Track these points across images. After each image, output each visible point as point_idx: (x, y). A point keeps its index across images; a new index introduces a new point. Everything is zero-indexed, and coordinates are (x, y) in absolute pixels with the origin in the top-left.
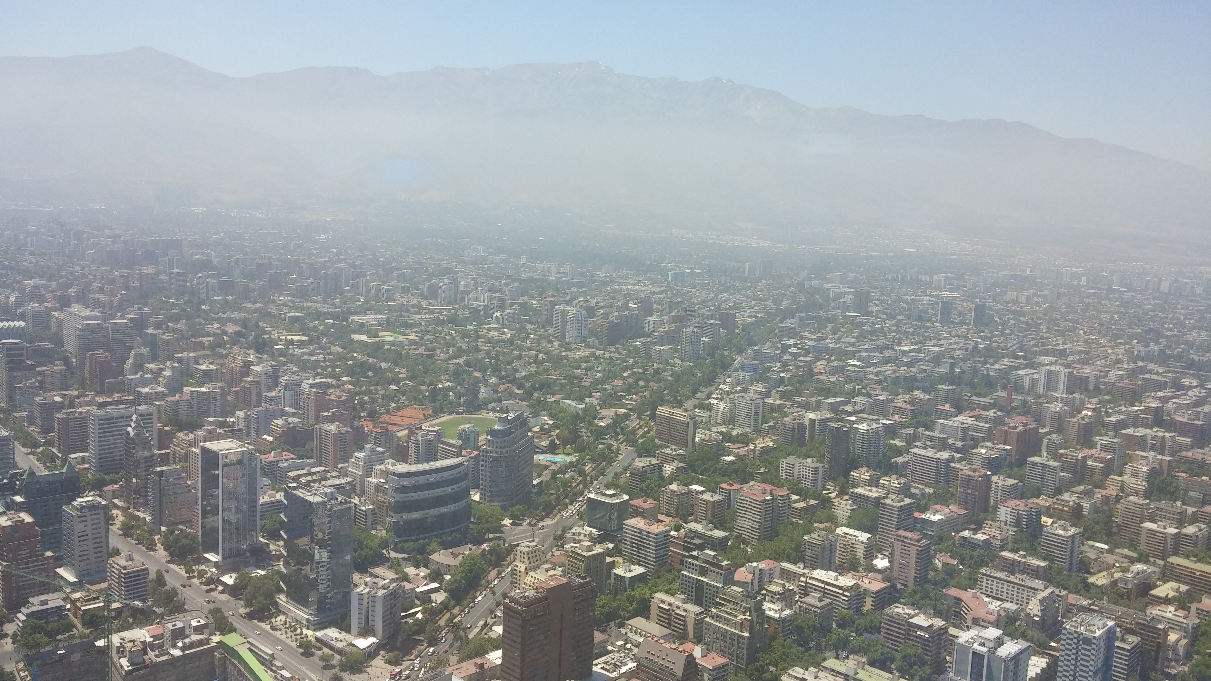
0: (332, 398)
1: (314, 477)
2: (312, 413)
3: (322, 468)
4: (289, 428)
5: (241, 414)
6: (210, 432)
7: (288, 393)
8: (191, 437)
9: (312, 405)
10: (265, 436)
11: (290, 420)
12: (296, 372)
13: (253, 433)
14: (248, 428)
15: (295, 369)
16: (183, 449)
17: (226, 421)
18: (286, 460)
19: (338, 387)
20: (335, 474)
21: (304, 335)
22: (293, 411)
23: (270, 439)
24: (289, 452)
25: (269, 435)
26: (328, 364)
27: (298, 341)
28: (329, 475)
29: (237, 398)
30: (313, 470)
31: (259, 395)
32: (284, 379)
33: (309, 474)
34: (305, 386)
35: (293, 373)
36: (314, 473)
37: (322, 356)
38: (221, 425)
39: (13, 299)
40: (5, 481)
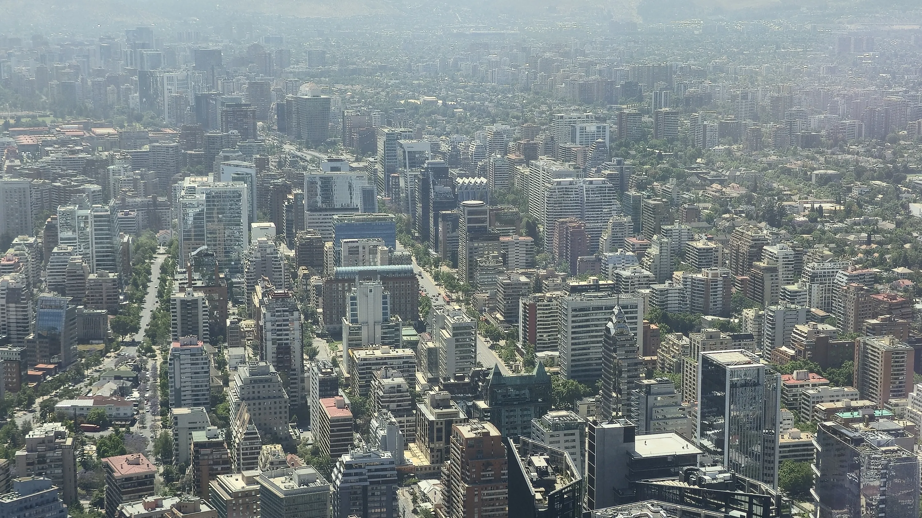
0: (880, 298)
1: (855, 414)
2: (852, 319)
3: (867, 403)
4: (819, 339)
5: (749, 313)
6: (711, 336)
7: (815, 287)
8: (686, 341)
9: (851, 306)
10: (784, 348)
11: (820, 327)
12: (828, 256)
13: (767, 343)
14: (760, 335)
15: (826, 252)
16: (673, 357)
17: (729, 322)
18: (814, 385)
19: (889, 280)
20: (885, 412)
21: (838, 202)
22: (822, 313)
23: (792, 352)
24: (819, 373)
25: (788, 346)
26: (874, 246)
27: (830, 211)
28: (877, 413)
29: (744, 291)
30: (854, 404)
31: (775, 288)
32: (809, 267)
33: (848, 409)
34: (841, 278)
35: (824, 258)
36: (855, 409)
37: (864, 235)
38: (724, 327)
39: (472, 149)
40: (467, 380)
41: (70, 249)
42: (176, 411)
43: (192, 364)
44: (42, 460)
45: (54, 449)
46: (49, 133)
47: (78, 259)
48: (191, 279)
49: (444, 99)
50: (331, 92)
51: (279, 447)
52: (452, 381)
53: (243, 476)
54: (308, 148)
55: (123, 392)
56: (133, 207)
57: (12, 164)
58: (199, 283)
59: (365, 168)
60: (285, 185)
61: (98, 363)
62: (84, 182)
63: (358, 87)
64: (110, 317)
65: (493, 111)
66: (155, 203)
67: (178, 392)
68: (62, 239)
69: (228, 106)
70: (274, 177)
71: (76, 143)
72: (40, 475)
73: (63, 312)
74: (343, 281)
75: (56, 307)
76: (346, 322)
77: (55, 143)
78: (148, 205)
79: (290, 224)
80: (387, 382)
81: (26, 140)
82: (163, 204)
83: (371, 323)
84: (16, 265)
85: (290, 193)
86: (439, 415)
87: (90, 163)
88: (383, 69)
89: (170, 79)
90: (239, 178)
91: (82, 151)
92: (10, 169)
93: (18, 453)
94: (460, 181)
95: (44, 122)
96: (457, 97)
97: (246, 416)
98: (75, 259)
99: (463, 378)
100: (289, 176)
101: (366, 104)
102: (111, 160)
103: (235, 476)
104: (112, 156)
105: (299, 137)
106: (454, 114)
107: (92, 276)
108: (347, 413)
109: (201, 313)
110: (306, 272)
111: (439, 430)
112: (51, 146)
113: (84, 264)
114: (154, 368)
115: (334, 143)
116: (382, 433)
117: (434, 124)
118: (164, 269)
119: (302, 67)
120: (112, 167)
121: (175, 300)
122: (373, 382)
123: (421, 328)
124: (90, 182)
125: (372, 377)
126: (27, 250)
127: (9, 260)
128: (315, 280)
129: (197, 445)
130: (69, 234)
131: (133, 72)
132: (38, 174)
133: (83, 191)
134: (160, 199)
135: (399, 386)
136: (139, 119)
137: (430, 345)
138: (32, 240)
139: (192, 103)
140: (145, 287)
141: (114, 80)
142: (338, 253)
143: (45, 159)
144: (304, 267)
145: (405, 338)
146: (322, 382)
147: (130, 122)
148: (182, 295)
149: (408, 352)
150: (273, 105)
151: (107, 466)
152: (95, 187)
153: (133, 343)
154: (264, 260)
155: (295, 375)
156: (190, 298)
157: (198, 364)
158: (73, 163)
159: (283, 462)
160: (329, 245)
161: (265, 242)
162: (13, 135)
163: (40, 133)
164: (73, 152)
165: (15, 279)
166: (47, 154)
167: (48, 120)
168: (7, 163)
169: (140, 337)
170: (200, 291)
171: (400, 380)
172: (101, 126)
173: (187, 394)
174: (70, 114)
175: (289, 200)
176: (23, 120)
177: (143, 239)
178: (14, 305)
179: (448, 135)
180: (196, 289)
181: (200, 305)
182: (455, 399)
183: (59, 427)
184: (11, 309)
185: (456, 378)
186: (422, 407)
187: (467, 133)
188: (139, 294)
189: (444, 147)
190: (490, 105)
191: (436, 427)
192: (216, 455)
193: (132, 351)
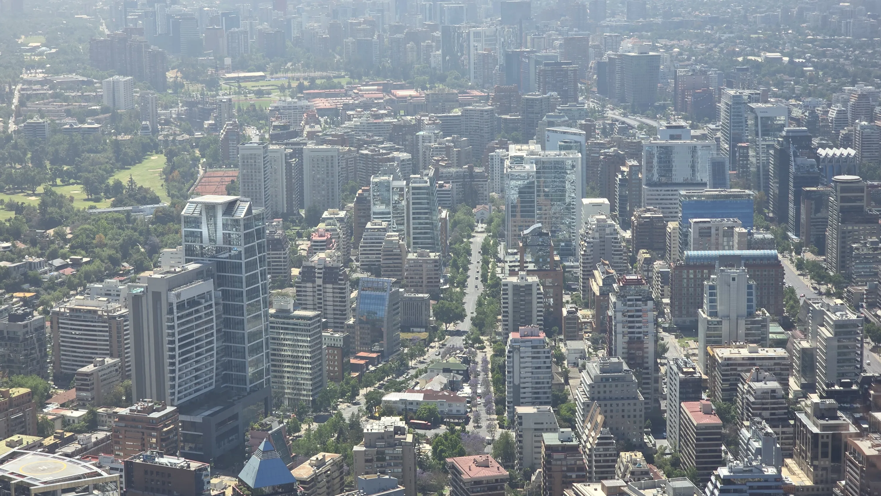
39: (832, 114)
40: (854, 387)
41: (384, 224)
42: (521, 410)
43: (533, 358)
44: (381, 457)
45: (393, 446)
46: (346, 95)
47: (393, 236)
48: (522, 261)
49: (791, 55)
50: (654, 48)
51: (639, 455)
52: (837, 387)
53: (603, 486)
54: (634, 113)
55: (454, 386)
56: (447, 178)
57: (313, 130)
58: (531, 267)
59: (704, 137)
60: (617, 155)
61: (422, 353)
62: (392, 149)
63: (685, 42)
64: (432, 302)
65: (851, 69)
66: (471, 175)
67: (516, 389)
68: (375, 213)
69: (546, 65)
70: (602, 146)
71: (380, 106)
72: (384, 473)
73: (386, 295)
74: (694, 267)
75: (377, 289)
76: (703, 314)
77: (358, 106)
78: (464, 177)
79: (623, 200)
80: (757, 385)
81: (322, 103)
82: (480, 176)
83: (733, 316)
84: (329, 241)
85: (624, 165)
86: (824, 428)
87: (397, 128)
88: (714, 21)
89: (477, 35)
90: (567, 147)
91: (386, 115)
92: (312, 135)
93: (356, 448)
94: (820, 151)
95: (339, 83)
96: (805, 53)
97: (600, 419)
98: (392, 236)
99: (850, 384)
100: (620, 144)
101: (697, 62)
102: (419, 126)
103: (593, 486)
104: (419, 121)
105: (623, 100)
106: (803, 73)
107: (411, 256)
108: (714, 420)
109: (535, 301)
110: (648, 256)
111: (825, 445)
112: (352, 110)
113: (401, 242)
114: (485, 361)
115: (664, 108)
116: (757, 445)
117: (779, 84)
118: (485, 250)
119: (621, 20)
120: (421, 133)
121: (506, 285)
122: (740, 385)
123: (787, 325)
124: (397, 150)
125: (739, 378)
126: (338, 225)
127: (321, 236)
128: (658, 265)
129: (549, 448)
130: (382, 208)
131: (434, 28)
132: (343, 140)
133: (393, 159)
134: (477, 170)
135: (773, 391)
136: (442, 79)
137: (805, 344)
138: (342, 214)
139: (501, 60)
140: (466, 269)
141: (413, 36)
142: (685, 235)
143: (347, 124)
144: (645, 251)
145: (771, 336)
146: (683, 383)
147: (432, 82)
148: (514, 280)
149: (780, 352)
150: (592, 63)
151: (453, 467)
152: (405, 155)
153: (458, 333)
154: (603, 240)
155: (648, 374)
156: (523, 283)
157: (539, 358)
158: (379, 129)
159: (646, 473)
160: (672, 225)
161: (604, 221)
162: (310, 97)
163: (336, 95)
164: (377, 116)
165: (330, 257)
166: (349, 118)
167: (344, 82)
168: (307, 129)
169: (466, 325)
170: (533, 275)
171: (774, 385)
172: (402, 87)
173: (527, 392)
174: (367, 74)
175: (622, 172)
176: (318, 82)
177: (460, 215)
178: (331, 286)
179: (797, 98)
180: (530, 273)
181: (535, 291)
182: (842, 409)
183: (397, 421)
184: (328, 290)
185: (841, 384)
186: (801, 416)
187: (823, 96)
188: (459, 277)
189: (797, 113)
190: (847, 62)
191: (820, 440)
192: (571, 460)
193: (459, 341)
